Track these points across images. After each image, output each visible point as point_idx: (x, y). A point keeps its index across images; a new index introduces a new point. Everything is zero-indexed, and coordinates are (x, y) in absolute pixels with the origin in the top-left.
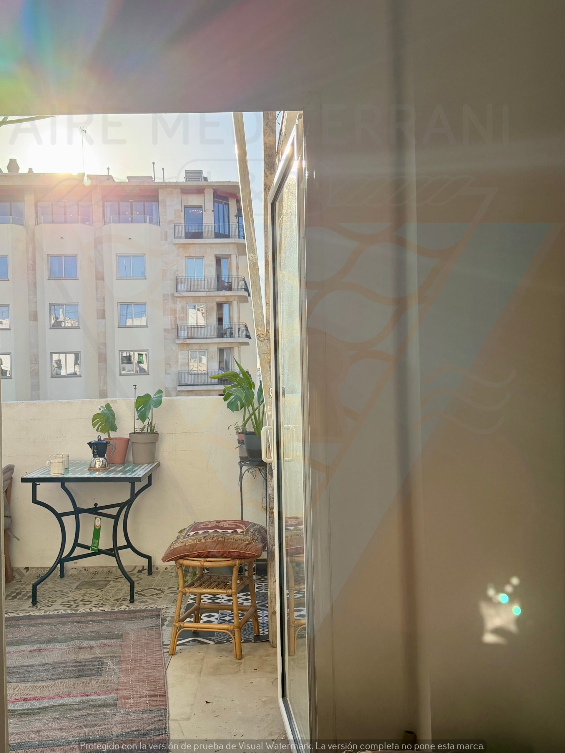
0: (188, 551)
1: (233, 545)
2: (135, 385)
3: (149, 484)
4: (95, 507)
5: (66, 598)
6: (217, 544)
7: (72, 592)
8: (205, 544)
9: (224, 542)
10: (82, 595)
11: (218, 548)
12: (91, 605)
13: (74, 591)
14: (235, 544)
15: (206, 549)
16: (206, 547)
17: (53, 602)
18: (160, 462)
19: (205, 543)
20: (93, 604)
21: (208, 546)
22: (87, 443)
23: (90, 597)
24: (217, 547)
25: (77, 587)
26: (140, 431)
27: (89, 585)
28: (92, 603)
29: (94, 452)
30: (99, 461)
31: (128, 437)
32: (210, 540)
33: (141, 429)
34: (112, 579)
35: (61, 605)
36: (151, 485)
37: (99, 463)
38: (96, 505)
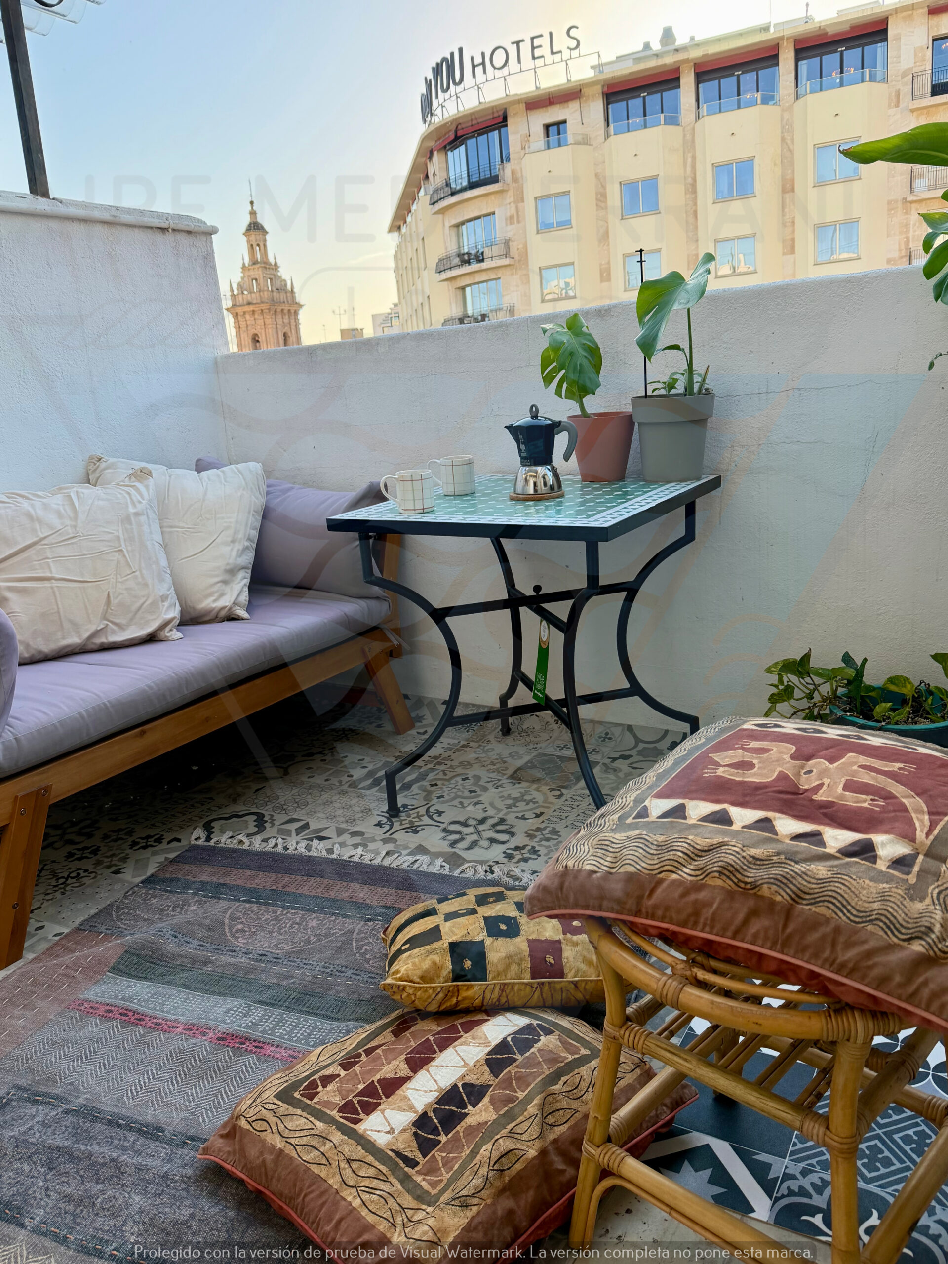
0: (616, 907)
1: (834, 944)
2: (641, 251)
3: (689, 536)
4: (534, 594)
5: (471, 808)
6: (754, 913)
7: (497, 788)
8: (693, 897)
9: (788, 913)
10: (510, 802)
11: (755, 936)
12: (503, 848)
13: (501, 786)
14: (849, 945)
15: (696, 923)
16: (696, 914)
17: (435, 817)
18: (720, 477)
19: (697, 887)
20: (513, 843)
21: (708, 913)
22: (506, 427)
23: (520, 815)
24: (756, 926)
25: (516, 772)
26: (663, 392)
27: (543, 770)
28: (513, 839)
29: (520, 450)
30: (535, 477)
31: (628, 409)
32: (719, 882)
33: (664, 383)
34: (603, 757)
35: (445, 830)
36: (693, 539)
37: (534, 479)
38: (537, 588)
